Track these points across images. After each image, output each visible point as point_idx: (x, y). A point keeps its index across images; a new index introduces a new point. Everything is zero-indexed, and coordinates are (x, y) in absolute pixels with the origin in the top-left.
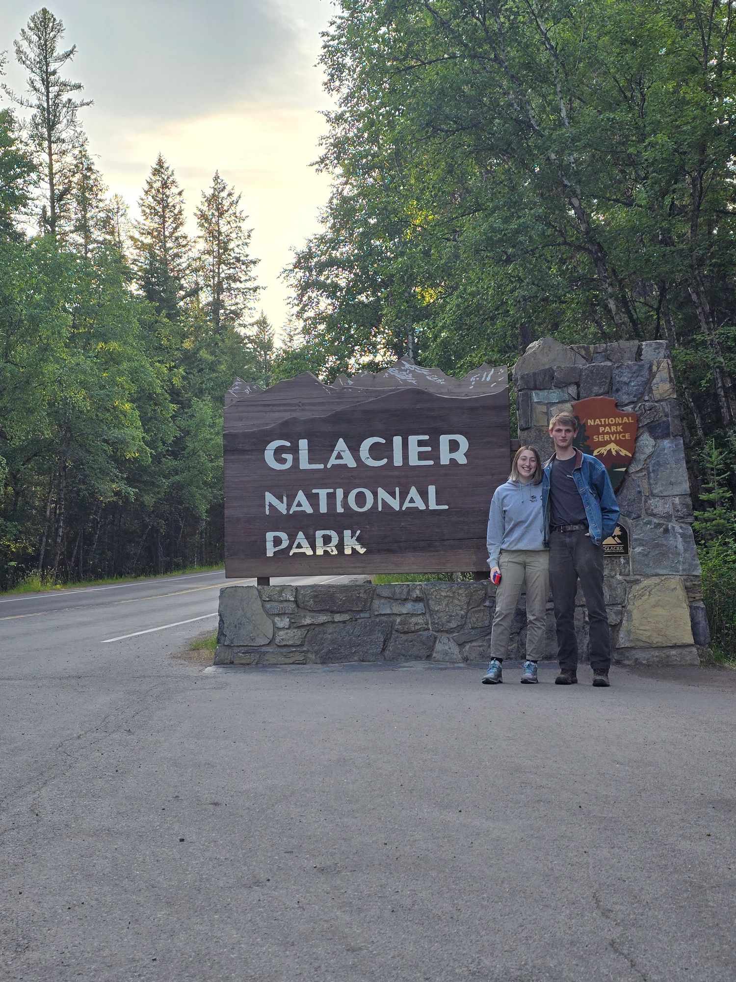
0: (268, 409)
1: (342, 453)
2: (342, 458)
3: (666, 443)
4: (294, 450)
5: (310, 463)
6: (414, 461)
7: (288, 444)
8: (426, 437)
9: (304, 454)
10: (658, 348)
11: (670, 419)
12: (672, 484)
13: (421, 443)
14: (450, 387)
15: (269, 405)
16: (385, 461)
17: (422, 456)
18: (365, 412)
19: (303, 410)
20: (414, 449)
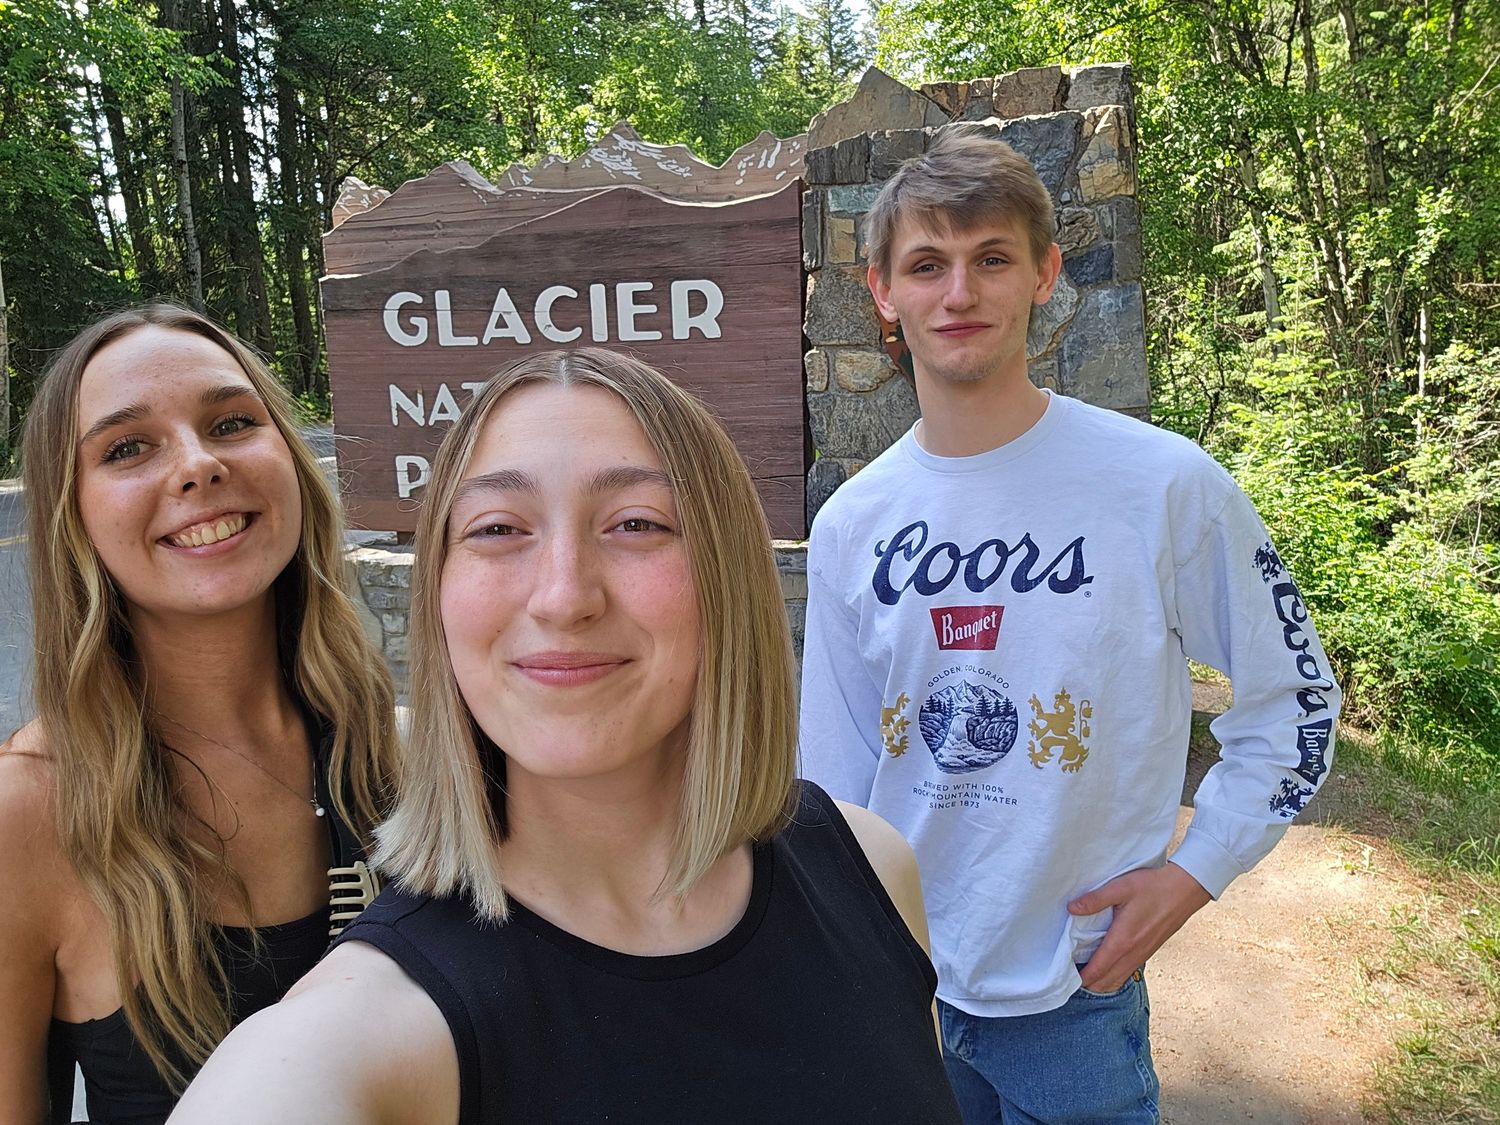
0: (391, 234)
1: (505, 316)
2: (506, 326)
3: (1104, 297)
4: (429, 310)
5: (455, 335)
6: (627, 332)
7: (419, 299)
8: (648, 286)
9: (444, 318)
10: (1104, 81)
11: (1114, 243)
12: (1109, 385)
13: (638, 298)
14: (701, 183)
15: (391, 228)
16: (578, 331)
17: (641, 322)
18: (540, 237)
19: (444, 235)
20: (627, 310)
